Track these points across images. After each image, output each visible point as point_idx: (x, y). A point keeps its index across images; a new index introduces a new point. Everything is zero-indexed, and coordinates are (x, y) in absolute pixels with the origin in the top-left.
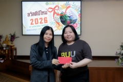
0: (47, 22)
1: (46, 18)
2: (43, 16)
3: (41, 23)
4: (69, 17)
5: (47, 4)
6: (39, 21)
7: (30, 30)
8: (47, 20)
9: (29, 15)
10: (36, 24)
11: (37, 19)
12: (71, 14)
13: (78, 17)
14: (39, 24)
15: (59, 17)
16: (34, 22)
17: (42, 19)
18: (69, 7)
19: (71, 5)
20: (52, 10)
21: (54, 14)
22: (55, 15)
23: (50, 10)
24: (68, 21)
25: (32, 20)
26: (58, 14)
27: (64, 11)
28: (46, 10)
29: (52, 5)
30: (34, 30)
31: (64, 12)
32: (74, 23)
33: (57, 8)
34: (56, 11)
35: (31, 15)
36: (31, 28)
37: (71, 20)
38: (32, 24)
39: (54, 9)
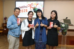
1: (27, 9)
2: (25, 9)
3: (24, 12)
5: (27, 3)
6: (24, 11)
8: (27, 11)
10: (22, 12)
13: (42, 9)
15: (33, 9)
18: (38, 4)
22: (31, 8)
23: (29, 6)
28: (27, 6)
29: (30, 3)
33: (32, 5)
39: (30, 5)
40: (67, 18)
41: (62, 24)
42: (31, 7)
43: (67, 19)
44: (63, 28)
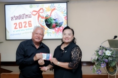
0: (31, 26)
1: (30, 21)
2: (27, 20)
3: (25, 27)
4: (55, 20)
5: (31, 7)
6: (23, 25)
7: (14, 35)
8: (31, 24)
9: (12, 19)
10: (20, 28)
11: (21, 23)
12: (57, 17)
13: (64, 19)
14: (23, 28)
15: (44, 20)
16: (18, 26)
17: (26, 22)
18: (54, 9)
19: (56, 8)
20: (36, 13)
21: (38, 17)
22: (40, 18)
24: (54, 24)
25: (16, 24)
26: (42, 18)
27: (49, 13)
28: (30, 14)
29: (36, 7)
30: (18, 34)
31: (49, 15)
32: (60, 26)
33: (41, 11)
34: (40, 14)
35: (14, 18)
36: (15, 33)
37: (56, 23)
38: (15, 28)
39: (38, 12)
40: (116, 37)
41: (106, 50)
42: (39, 16)
43: (116, 39)
44: (107, 58)
